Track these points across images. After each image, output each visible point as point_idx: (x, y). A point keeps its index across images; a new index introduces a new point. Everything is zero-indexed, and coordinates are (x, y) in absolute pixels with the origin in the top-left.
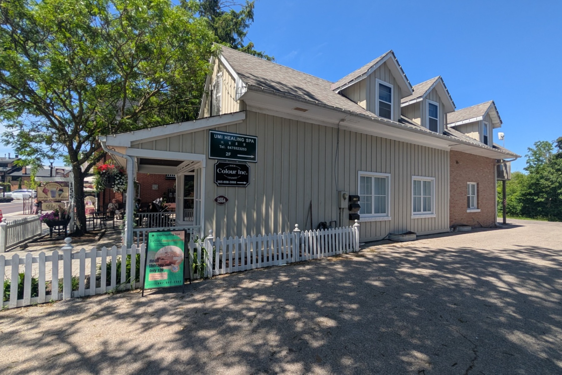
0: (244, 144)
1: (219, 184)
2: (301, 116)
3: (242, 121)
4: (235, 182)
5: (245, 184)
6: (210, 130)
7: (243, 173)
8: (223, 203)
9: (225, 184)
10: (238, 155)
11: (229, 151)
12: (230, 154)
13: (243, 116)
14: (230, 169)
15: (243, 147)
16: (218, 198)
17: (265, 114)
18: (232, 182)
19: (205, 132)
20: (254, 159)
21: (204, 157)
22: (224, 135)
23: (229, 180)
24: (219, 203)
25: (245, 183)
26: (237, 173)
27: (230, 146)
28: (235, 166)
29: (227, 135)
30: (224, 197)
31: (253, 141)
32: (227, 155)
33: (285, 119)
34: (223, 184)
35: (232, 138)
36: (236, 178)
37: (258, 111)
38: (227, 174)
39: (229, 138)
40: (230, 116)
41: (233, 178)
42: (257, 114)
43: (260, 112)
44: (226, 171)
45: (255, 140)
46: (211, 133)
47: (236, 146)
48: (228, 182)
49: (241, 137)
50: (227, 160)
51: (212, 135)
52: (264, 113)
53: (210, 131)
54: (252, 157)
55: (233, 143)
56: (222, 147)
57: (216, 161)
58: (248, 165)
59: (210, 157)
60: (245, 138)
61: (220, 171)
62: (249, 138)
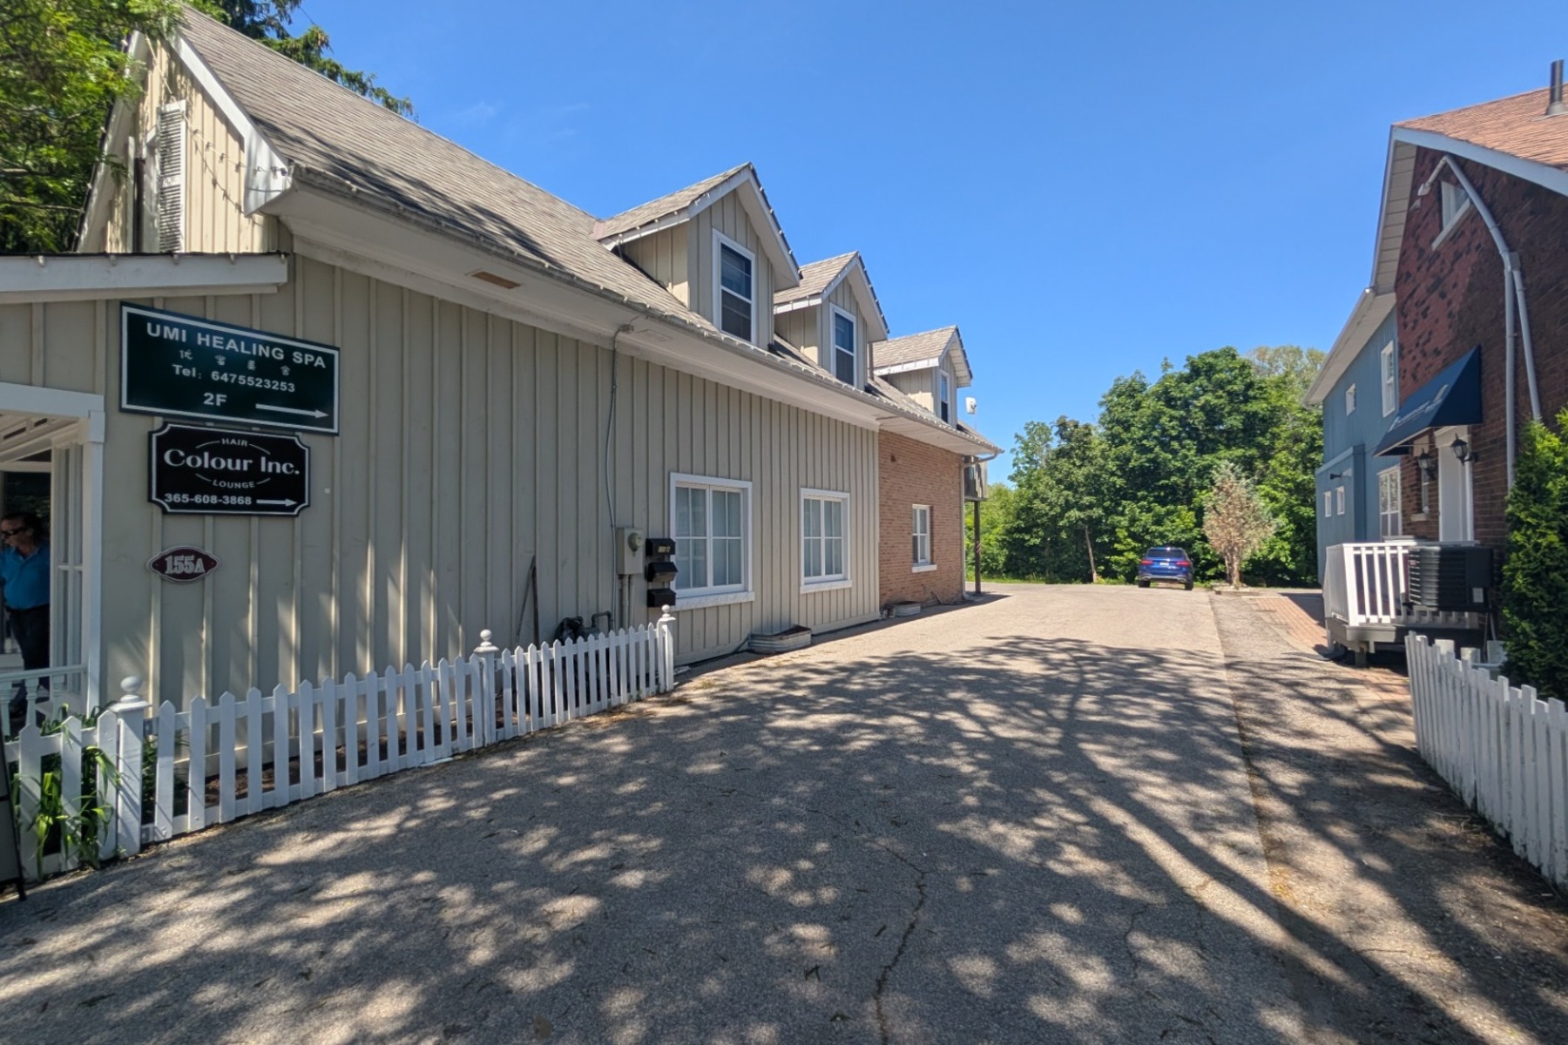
0: (286, 371)
1: (173, 505)
2: (497, 301)
3: (275, 290)
4: (248, 501)
5: (292, 508)
6: (124, 303)
7: (282, 468)
8: (193, 575)
9: (202, 506)
10: (259, 406)
11: (218, 387)
12: (220, 399)
13: (277, 272)
14: (219, 451)
15: (281, 378)
16: (169, 560)
17: (369, 278)
18: (233, 500)
19: (101, 309)
20: (328, 422)
21: (97, 401)
22: (192, 331)
23: (220, 493)
24: (174, 575)
25: (288, 503)
26: (255, 467)
27: (221, 370)
28: (244, 443)
29: (205, 332)
30: (198, 555)
31: (320, 362)
32: (207, 402)
33: (442, 302)
34: (192, 505)
35: (232, 345)
36: (251, 484)
37: (339, 263)
38: (211, 473)
39: (216, 342)
40: (223, 263)
41: (238, 485)
42: (338, 272)
43: (349, 266)
44: (206, 461)
45: (329, 359)
46: (130, 316)
47: (248, 373)
48: (214, 499)
49: (272, 345)
51: (137, 324)
52: (365, 271)
53: (126, 310)
54: (318, 414)
55: (236, 363)
56: (186, 372)
57: (158, 422)
58: (302, 440)
59: (125, 405)
60: (289, 351)
61: (175, 457)
62: (304, 351)
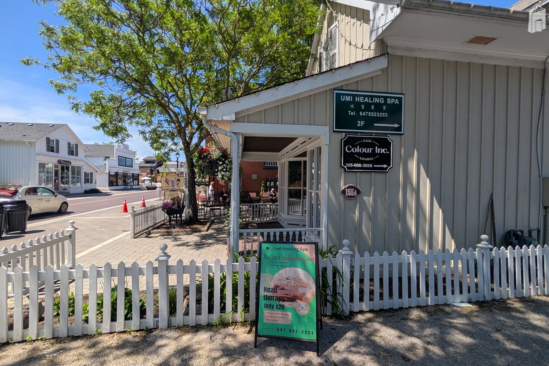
0: (384, 108)
1: (348, 168)
2: (476, 55)
3: (381, 72)
4: (371, 166)
5: (386, 169)
6: (335, 89)
7: (383, 151)
8: (354, 197)
9: (357, 168)
10: (375, 125)
11: (362, 119)
12: (362, 123)
14: (363, 145)
15: (383, 111)
16: (346, 190)
18: (366, 165)
20: (399, 129)
21: (326, 130)
22: (354, 96)
23: (362, 162)
24: (348, 196)
25: (385, 166)
26: (374, 151)
27: (363, 111)
28: (370, 141)
29: (358, 96)
30: (355, 188)
31: (397, 102)
32: (358, 125)
33: (448, 62)
34: (354, 168)
35: (366, 100)
36: (372, 159)
38: (359, 154)
39: (361, 99)
40: (366, 63)
41: (368, 159)
42: (404, 58)
44: (358, 150)
45: (400, 99)
47: (371, 111)
49: (380, 97)
50: (359, 133)
51: (338, 95)
53: (335, 92)
54: (396, 126)
55: (368, 107)
56: (352, 114)
57: (344, 134)
58: (390, 138)
59: (335, 130)
60: (386, 98)
61: (349, 149)
62: (391, 98)
